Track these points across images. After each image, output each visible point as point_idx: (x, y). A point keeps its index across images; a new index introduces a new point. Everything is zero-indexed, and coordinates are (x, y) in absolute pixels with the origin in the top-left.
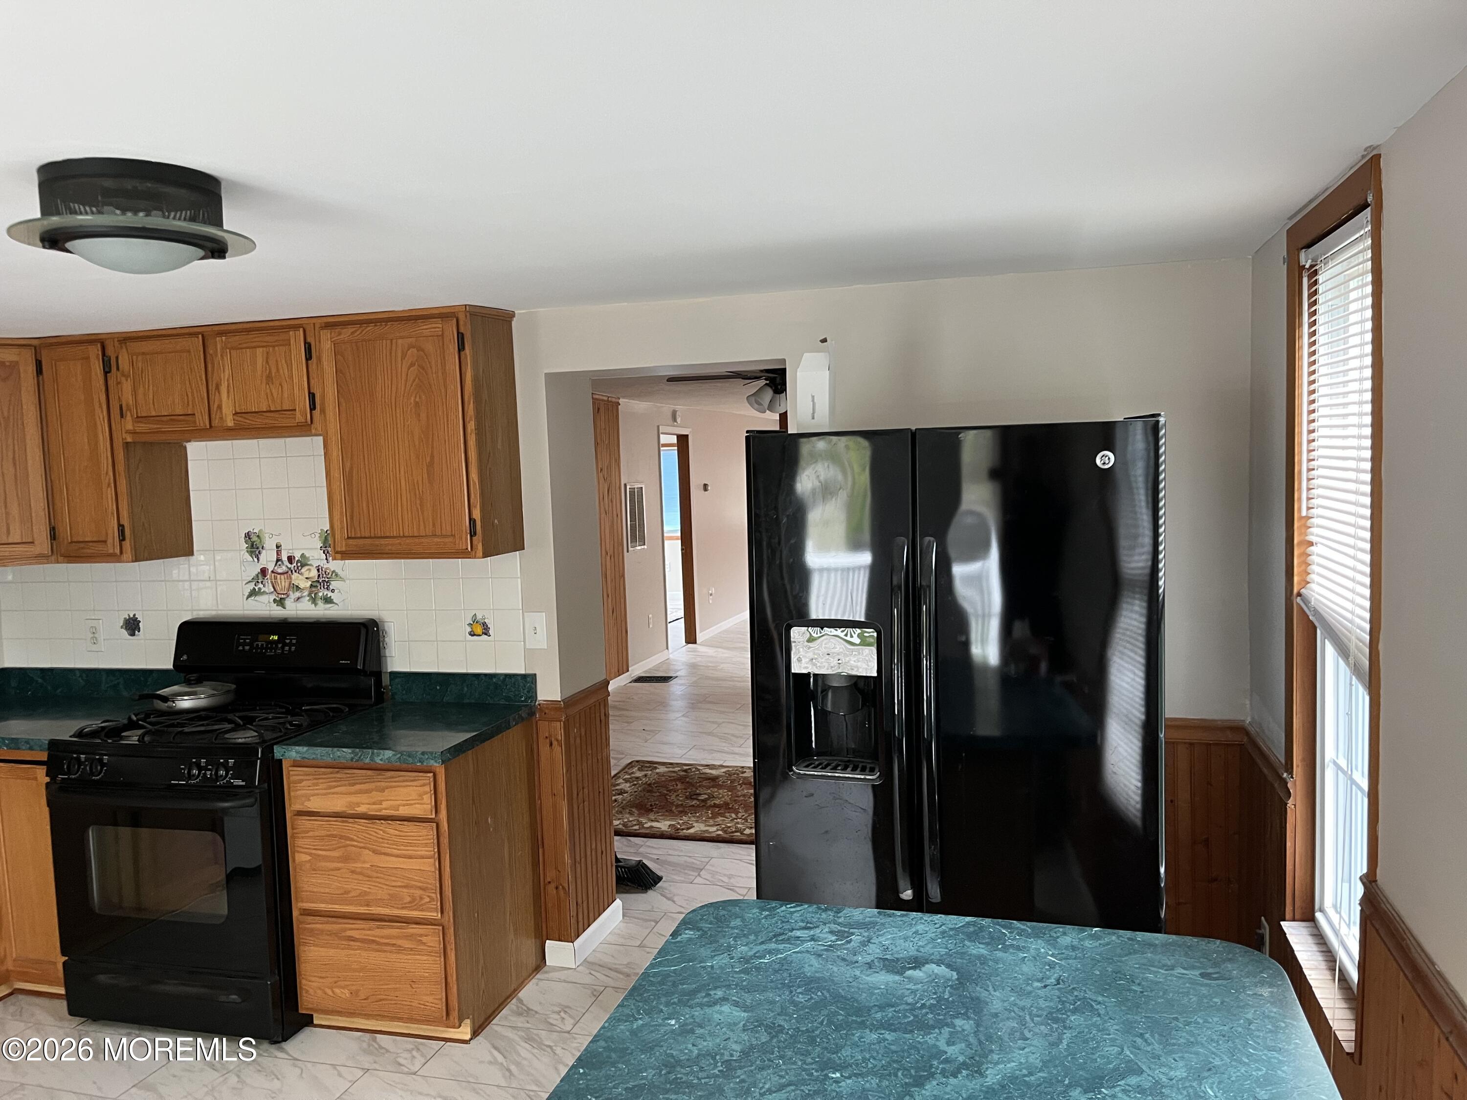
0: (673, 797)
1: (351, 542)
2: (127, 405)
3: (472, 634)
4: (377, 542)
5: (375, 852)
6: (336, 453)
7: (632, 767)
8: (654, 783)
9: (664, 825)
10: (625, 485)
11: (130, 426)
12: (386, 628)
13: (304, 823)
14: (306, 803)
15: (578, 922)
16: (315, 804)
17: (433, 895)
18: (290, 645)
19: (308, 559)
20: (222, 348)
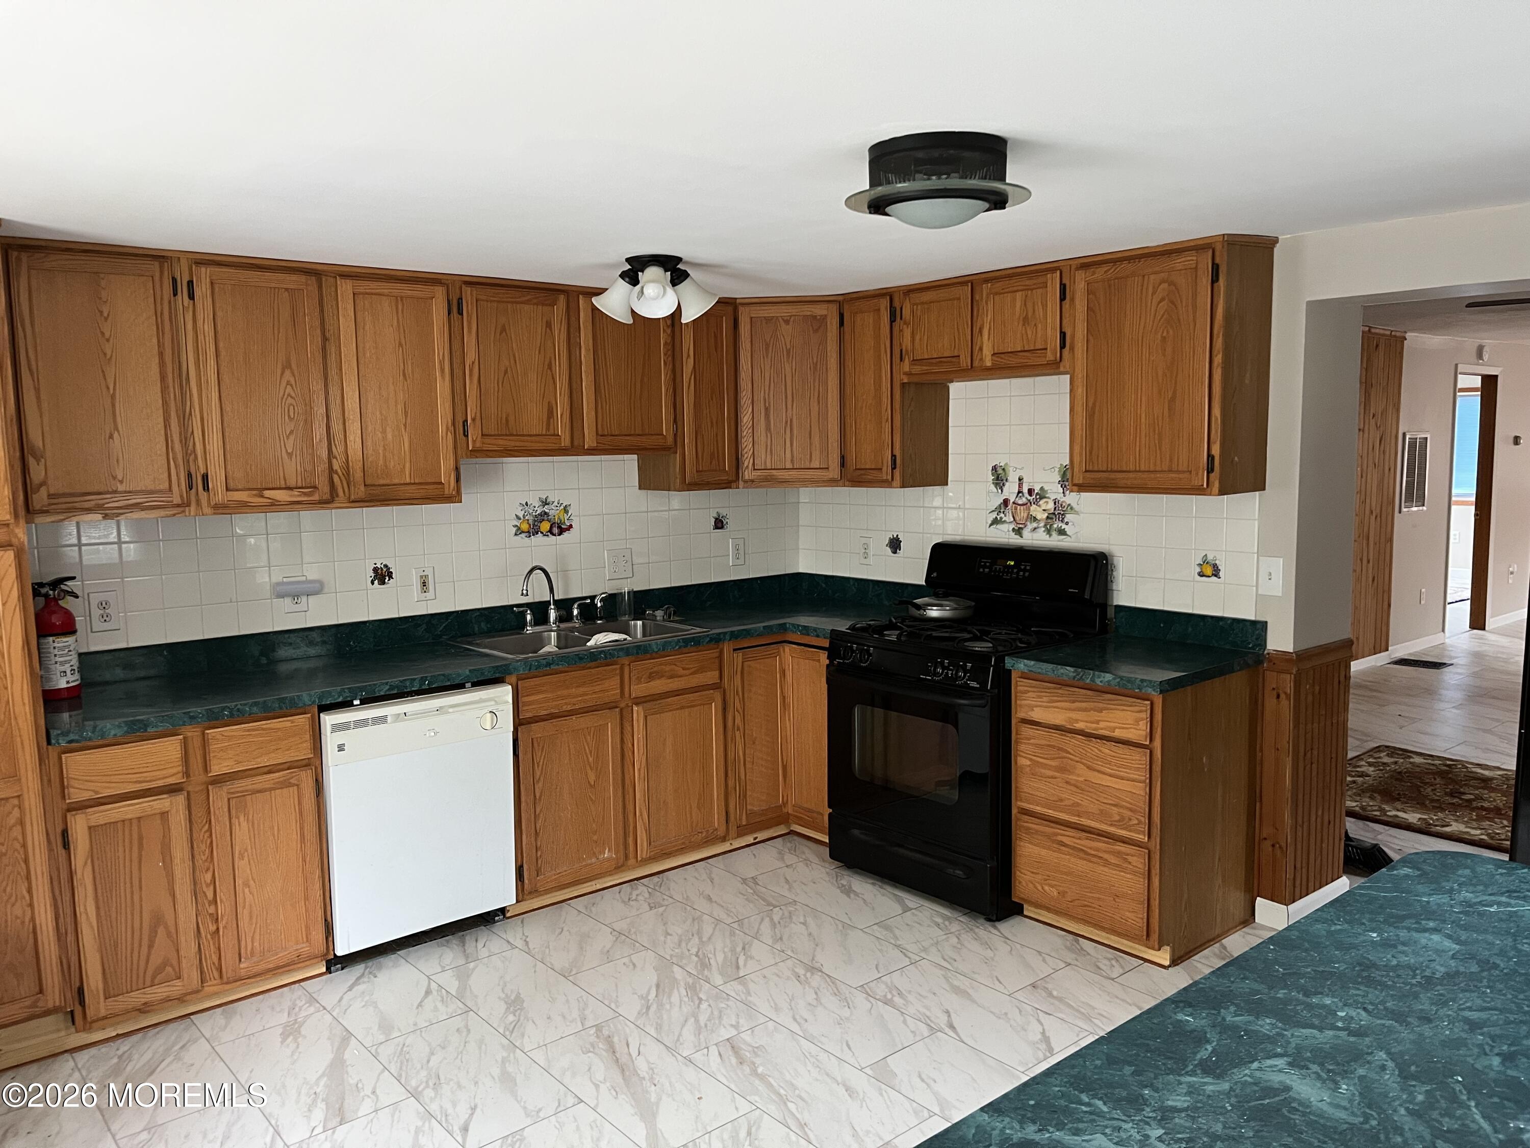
0: (1429, 789)
1: (1088, 474)
2: (907, 351)
3: (1201, 575)
4: (1113, 476)
5: (1089, 768)
6: (1080, 391)
7: (1379, 751)
8: (1406, 773)
9: (1413, 817)
10: (1404, 435)
11: (907, 369)
12: (1115, 562)
13: (1027, 730)
14: (1030, 713)
15: (1294, 887)
16: (1037, 715)
17: (1142, 819)
18: (1025, 570)
19: (1046, 492)
20: (988, 295)
